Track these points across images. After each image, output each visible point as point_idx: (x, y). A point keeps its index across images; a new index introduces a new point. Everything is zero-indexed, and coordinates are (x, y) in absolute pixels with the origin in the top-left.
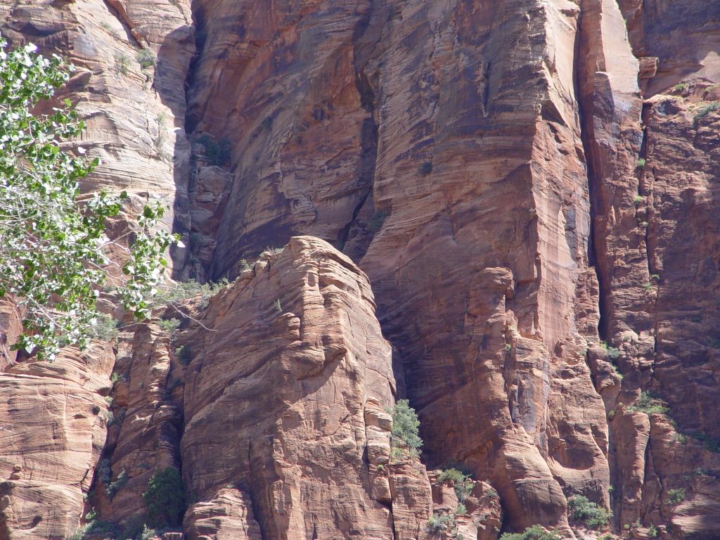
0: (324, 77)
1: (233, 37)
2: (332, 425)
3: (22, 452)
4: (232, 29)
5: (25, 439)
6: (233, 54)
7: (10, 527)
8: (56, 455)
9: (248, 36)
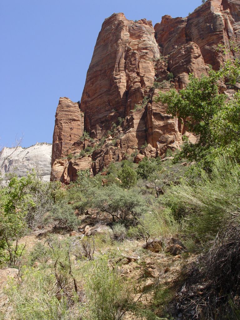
0: (180, 32)
1: (162, 32)
2: (200, 65)
3: (145, 72)
4: (162, 31)
5: (145, 71)
6: (162, 34)
7: (145, 81)
8: (150, 73)
9: (164, 31)
